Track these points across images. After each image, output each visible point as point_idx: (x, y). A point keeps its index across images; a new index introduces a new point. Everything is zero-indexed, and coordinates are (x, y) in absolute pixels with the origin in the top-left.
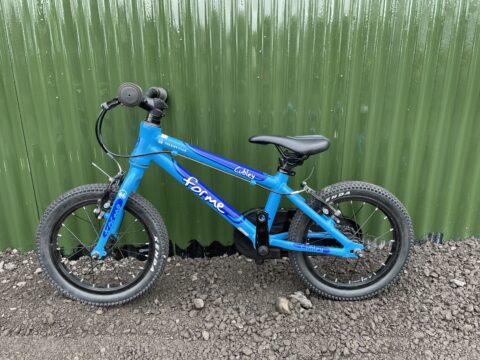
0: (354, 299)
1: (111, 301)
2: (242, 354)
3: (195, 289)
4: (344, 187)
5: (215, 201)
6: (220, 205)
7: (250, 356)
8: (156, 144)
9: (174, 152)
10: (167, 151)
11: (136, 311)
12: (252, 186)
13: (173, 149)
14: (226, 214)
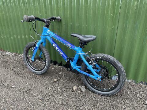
0: (100, 94)
1: (37, 73)
2: (54, 97)
3: (58, 76)
4: (99, 55)
5: (60, 52)
6: (61, 54)
7: (55, 98)
8: (46, 33)
9: (51, 36)
10: (49, 35)
11: (41, 77)
12: (70, 49)
13: (50, 35)
14: (63, 56)
